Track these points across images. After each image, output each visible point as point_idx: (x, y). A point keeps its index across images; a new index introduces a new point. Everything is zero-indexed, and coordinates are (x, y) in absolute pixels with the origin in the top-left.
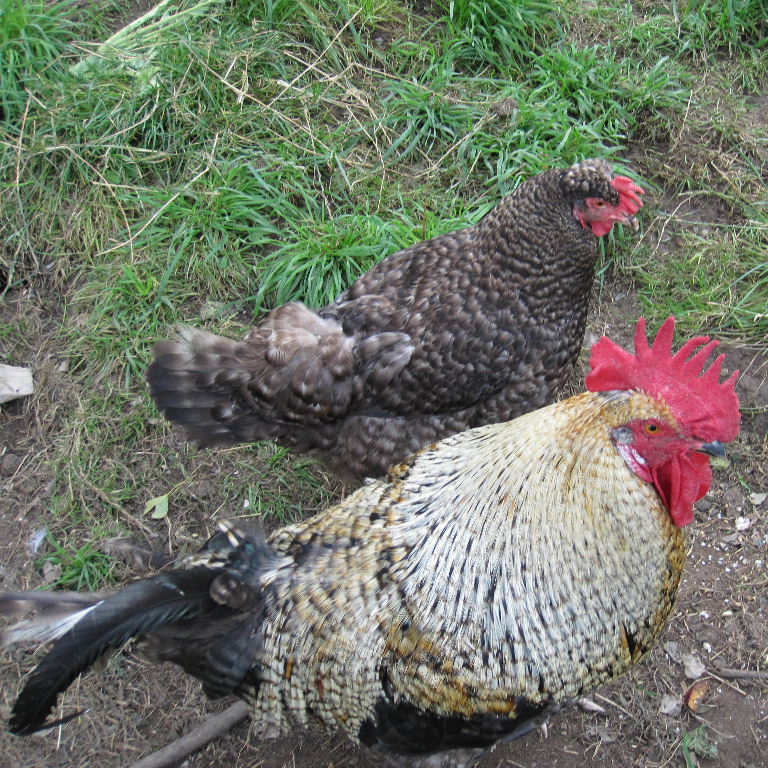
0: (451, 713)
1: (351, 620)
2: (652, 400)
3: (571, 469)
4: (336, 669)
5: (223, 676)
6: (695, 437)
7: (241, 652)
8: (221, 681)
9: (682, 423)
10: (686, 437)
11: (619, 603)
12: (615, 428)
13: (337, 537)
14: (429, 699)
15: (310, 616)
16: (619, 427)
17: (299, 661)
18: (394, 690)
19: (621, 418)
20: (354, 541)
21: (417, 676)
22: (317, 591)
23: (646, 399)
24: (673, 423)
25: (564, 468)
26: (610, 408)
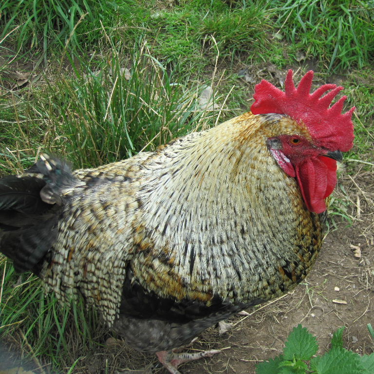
0: (168, 297)
1: (115, 224)
2: (295, 123)
3: (238, 161)
4: (98, 256)
5: (28, 254)
6: (323, 147)
7: (43, 239)
8: (26, 258)
9: (315, 139)
10: (318, 147)
11: (268, 247)
12: (269, 138)
13: (116, 175)
14: (156, 284)
15: (90, 220)
16: (273, 137)
17: (76, 249)
18: (133, 275)
19: (274, 132)
20: (126, 178)
21: (152, 266)
22: (97, 204)
23: (292, 122)
24: (309, 138)
25: (234, 160)
26: (267, 125)
